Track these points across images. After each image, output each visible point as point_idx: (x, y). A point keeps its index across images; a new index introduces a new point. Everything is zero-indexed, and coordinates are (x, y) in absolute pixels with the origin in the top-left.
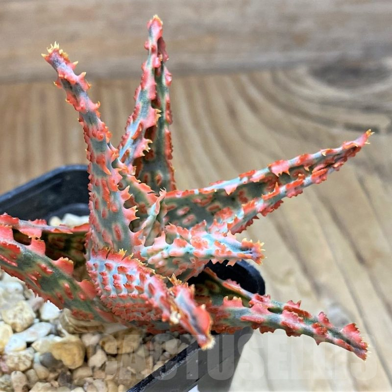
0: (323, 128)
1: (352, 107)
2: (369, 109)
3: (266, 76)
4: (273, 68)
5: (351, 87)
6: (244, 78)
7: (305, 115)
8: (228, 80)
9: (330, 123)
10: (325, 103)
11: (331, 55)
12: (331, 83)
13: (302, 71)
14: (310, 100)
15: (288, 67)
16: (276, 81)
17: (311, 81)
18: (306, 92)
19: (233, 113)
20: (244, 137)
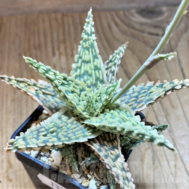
0: (141, 34)
1: (150, 26)
2: (156, 27)
3: (121, 13)
4: (124, 10)
5: (150, 18)
6: (114, 13)
7: (134, 28)
8: (108, 14)
9: (143, 31)
10: (141, 24)
11: (143, 6)
12: (144, 16)
13: (134, 11)
14: (136, 22)
15: (129, 10)
16: (125, 15)
17: (136, 15)
18: (135, 19)
19: (110, 27)
20: (113, 37)
